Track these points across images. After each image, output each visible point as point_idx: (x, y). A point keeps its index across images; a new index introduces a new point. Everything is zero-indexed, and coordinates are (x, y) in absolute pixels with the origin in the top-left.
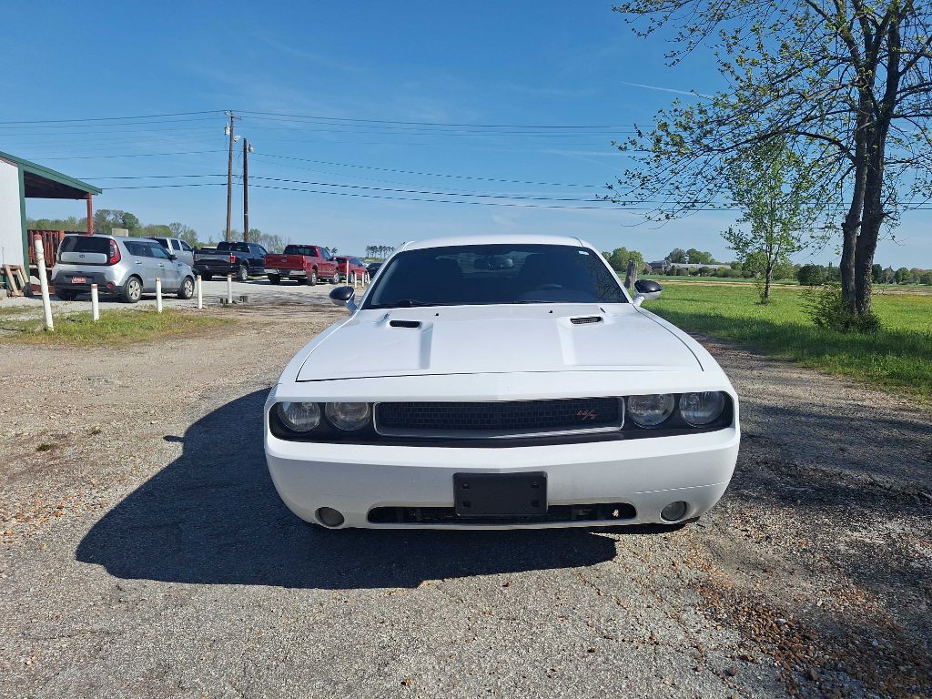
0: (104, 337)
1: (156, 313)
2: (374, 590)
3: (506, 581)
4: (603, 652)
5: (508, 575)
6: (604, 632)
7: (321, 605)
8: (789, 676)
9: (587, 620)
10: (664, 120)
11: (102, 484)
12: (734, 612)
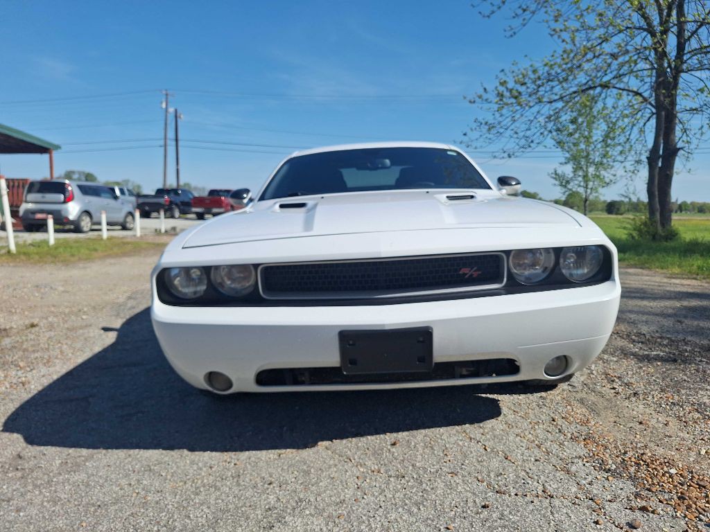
0: (55, 257)
1: (102, 239)
2: (264, 452)
3: (393, 441)
4: (497, 508)
5: (395, 435)
6: (496, 486)
7: (211, 468)
8: (697, 527)
9: (477, 475)
10: (504, 78)
11: (29, 367)
12: (622, 463)
